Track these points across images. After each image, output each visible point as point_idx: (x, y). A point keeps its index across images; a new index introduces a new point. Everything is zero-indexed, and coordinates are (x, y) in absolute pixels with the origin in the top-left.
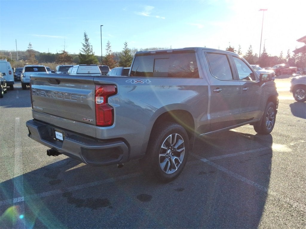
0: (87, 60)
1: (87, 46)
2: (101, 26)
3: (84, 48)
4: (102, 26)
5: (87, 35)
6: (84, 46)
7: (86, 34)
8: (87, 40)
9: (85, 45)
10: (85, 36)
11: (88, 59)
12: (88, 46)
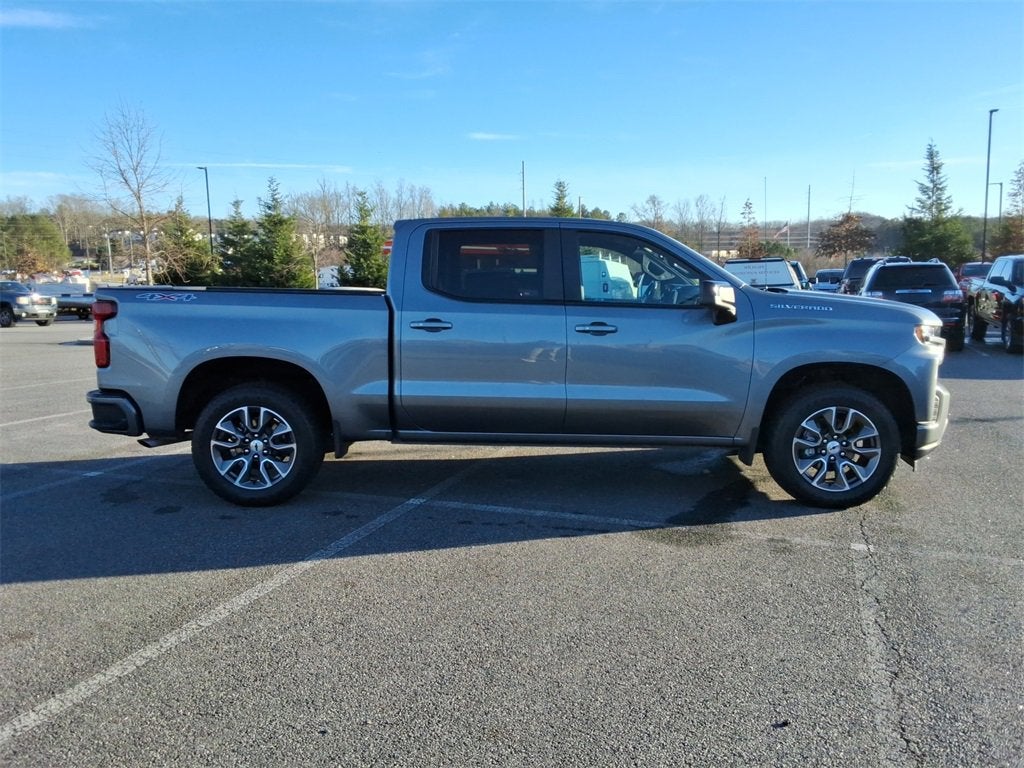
0: (927, 238)
1: (934, 189)
2: (991, 112)
3: (924, 198)
4: (996, 111)
5: (937, 153)
6: (924, 190)
7: (935, 149)
8: (934, 169)
9: (927, 188)
10: (931, 155)
11: (930, 234)
12: (938, 189)
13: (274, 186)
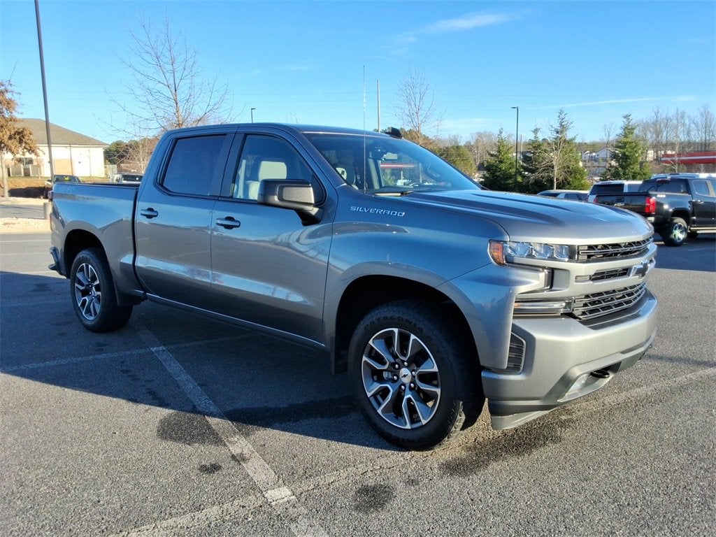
13: (562, 116)
